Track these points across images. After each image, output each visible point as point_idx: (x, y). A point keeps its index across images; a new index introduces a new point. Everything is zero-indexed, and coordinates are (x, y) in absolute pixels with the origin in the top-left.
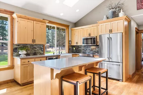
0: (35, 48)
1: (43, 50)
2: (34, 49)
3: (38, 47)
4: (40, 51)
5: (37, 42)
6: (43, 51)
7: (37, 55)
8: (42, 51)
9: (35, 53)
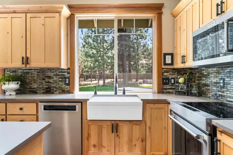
0: (49, 77)
1: (69, 81)
2: (47, 80)
3: (57, 75)
4: (61, 83)
5: (35, 64)
6: (68, 84)
7: (53, 93)
8: (66, 84)
9: (49, 88)
